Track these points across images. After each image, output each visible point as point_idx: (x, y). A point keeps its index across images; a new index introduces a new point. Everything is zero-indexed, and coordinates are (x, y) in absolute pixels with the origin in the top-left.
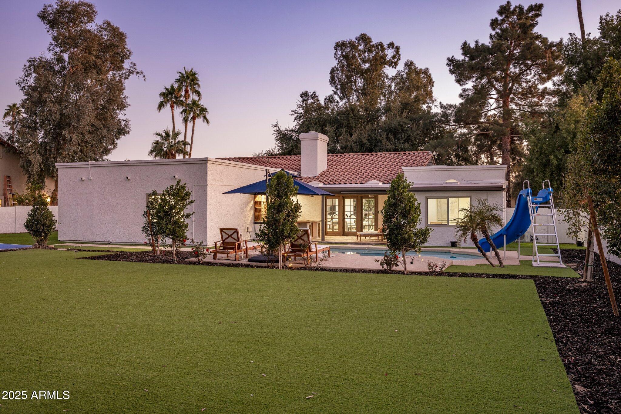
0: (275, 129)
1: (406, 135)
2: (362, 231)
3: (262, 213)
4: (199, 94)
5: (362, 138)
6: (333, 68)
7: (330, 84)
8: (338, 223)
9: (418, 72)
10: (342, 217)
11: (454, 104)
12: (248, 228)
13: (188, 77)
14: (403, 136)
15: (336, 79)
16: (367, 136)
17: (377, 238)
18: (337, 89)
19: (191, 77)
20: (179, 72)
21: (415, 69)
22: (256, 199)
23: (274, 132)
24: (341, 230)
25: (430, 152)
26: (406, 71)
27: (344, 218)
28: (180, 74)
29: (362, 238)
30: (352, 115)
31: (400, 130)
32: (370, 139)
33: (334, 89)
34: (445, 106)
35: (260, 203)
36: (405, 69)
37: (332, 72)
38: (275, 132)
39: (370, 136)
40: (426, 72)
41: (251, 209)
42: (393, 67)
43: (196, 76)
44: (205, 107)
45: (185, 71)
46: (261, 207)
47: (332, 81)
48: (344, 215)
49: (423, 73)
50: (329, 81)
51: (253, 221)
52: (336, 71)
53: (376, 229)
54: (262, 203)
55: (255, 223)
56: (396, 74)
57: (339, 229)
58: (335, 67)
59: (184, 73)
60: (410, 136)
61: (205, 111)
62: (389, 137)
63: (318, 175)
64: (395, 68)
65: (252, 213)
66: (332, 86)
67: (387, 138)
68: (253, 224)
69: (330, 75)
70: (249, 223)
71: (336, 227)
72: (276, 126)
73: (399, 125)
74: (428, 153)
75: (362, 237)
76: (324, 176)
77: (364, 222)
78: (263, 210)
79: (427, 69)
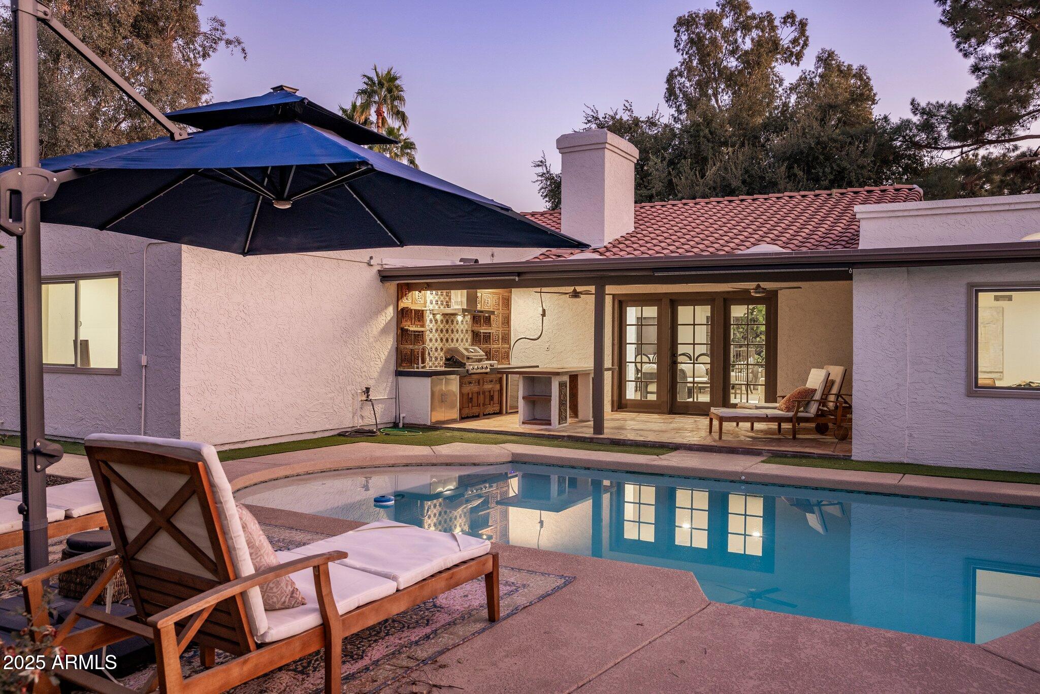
0: (540, 170)
1: (835, 167)
2: (726, 403)
3: (429, 345)
4: (402, 117)
5: (728, 176)
6: (672, 71)
7: (667, 101)
8: (658, 376)
9: (845, 72)
10: (667, 360)
11: (947, 102)
12: (368, 389)
13: (381, 84)
14: (828, 170)
15: (678, 92)
16: (739, 173)
17: (774, 426)
18: (680, 112)
19: (386, 85)
20: (365, 76)
21: (839, 66)
22: (406, 303)
23: (536, 178)
24: (666, 398)
25: (915, 186)
26: (820, 70)
27: (674, 363)
28: (366, 80)
29: (728, 426)
30: (707, 131)
31: (821, 157)
32: (748, 180)
33: (673, 111)
34: (923, 109)
35: (419, 315)
36: (817, 68)
37: (671, 78)
38: (540, 178)
39: (747, 172)
40: (861, 74)
41: (384, 331)
42: (792, 64)
43: (398, 82)
44: (412, 140)
45: (377, 75)
46: (423, 326)
47: (670, 96)
48: (674, 355)
49: (854, 76)
50: (665, 97)
51: (392, 367)
52: (679, 78)
53: (771, 396)
54: (428, 317)
55: (399, 374)
56: (798, 78)
57: (658, 393)
58: (677, 69)
59: (376, 79)
60: (844, 169)
61: (410, 148)
62: (795, 175)
63: (606, 244)
64: (798, 64)
65: (388, 344)
66: (671, 106)
67: (789, 177)
68: (391, 378)
69: (666, 86)
70: (375, 375)
71: (653, 388)
72: (542, 163)
73: (818, 143)
74: (910, 190)
75: (725, 424)
76: (621, 246)
77: (733, 374)
78: (428, 336)
79: (862, 68)
